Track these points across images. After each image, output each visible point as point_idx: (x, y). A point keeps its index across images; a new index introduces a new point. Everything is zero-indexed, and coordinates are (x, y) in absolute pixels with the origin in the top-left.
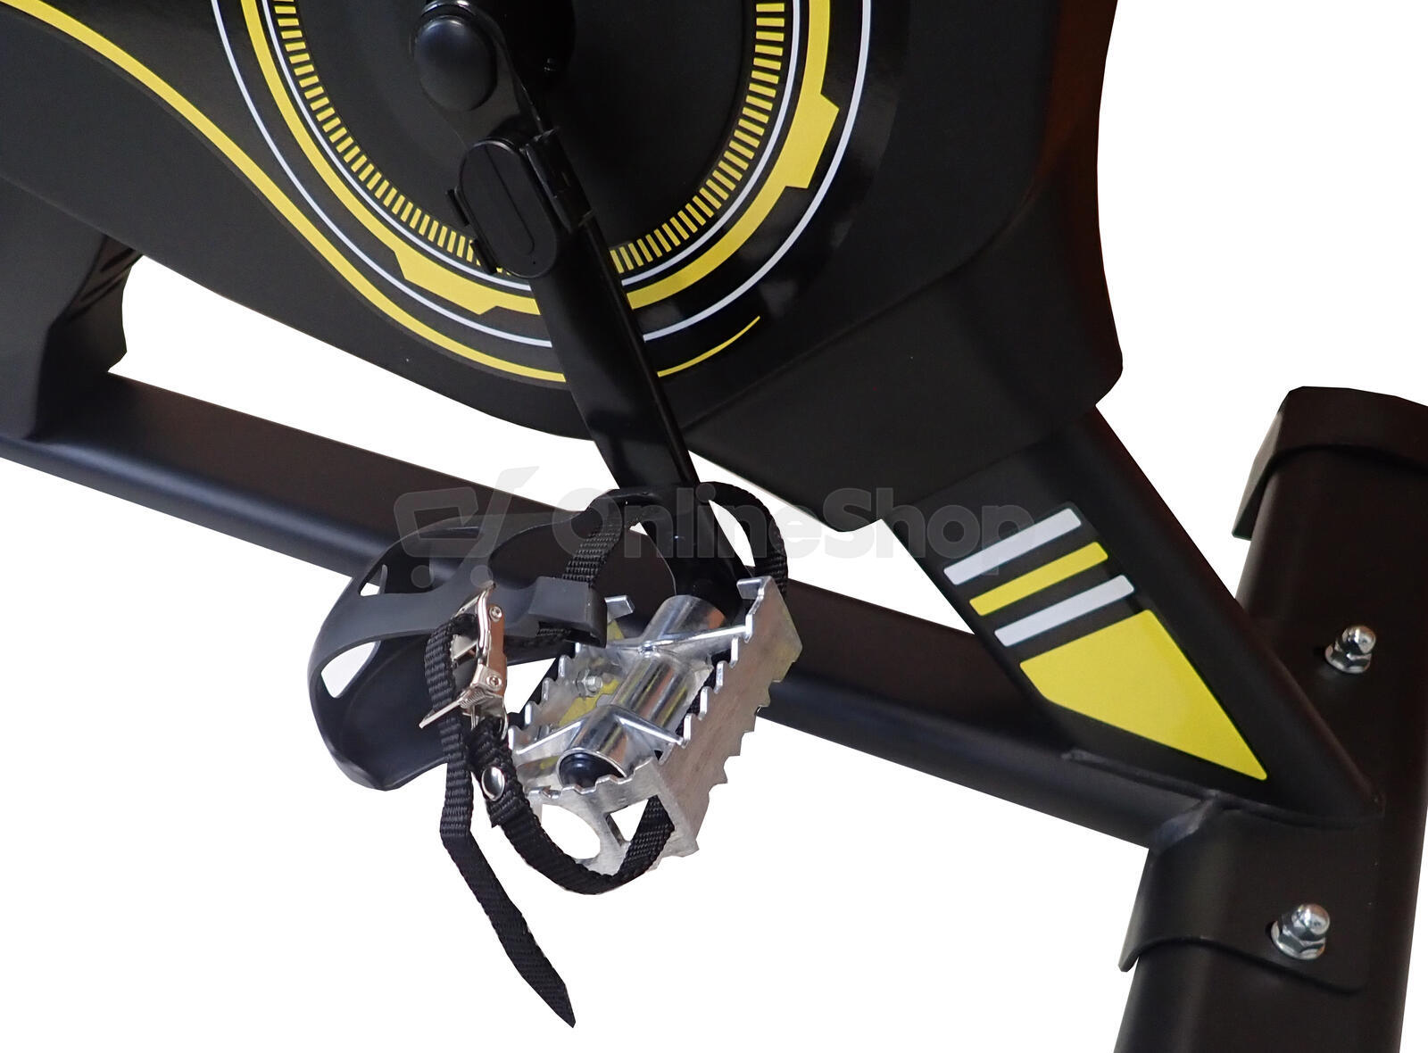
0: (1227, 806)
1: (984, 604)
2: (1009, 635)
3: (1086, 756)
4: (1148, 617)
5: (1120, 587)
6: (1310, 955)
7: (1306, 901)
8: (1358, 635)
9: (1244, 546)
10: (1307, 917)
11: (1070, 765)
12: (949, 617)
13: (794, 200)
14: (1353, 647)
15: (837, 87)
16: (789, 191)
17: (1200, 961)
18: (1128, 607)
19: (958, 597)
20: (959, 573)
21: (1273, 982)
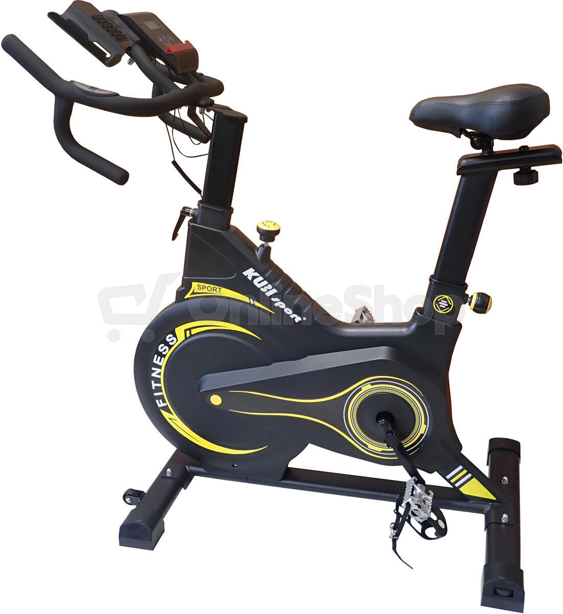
0: (492, 505)
1: (452, 481)
2: (457, 485)
3: (471, 501)
4: (474, 479)
5: (470, 475)
6: (507, 521)
7: (504, 513)
8: (505, 478)
9: (488, 466)
10: (505, 516)
11: (470, 504)
12: (450, 486)
13: (422, 435)
14: (505, 480)
15: (426, 423)
16: (421, 434)
17: (493, 525)
18: (471, 478)
19: (449, 481)
20: (448, 477)
21: (503, 526)
